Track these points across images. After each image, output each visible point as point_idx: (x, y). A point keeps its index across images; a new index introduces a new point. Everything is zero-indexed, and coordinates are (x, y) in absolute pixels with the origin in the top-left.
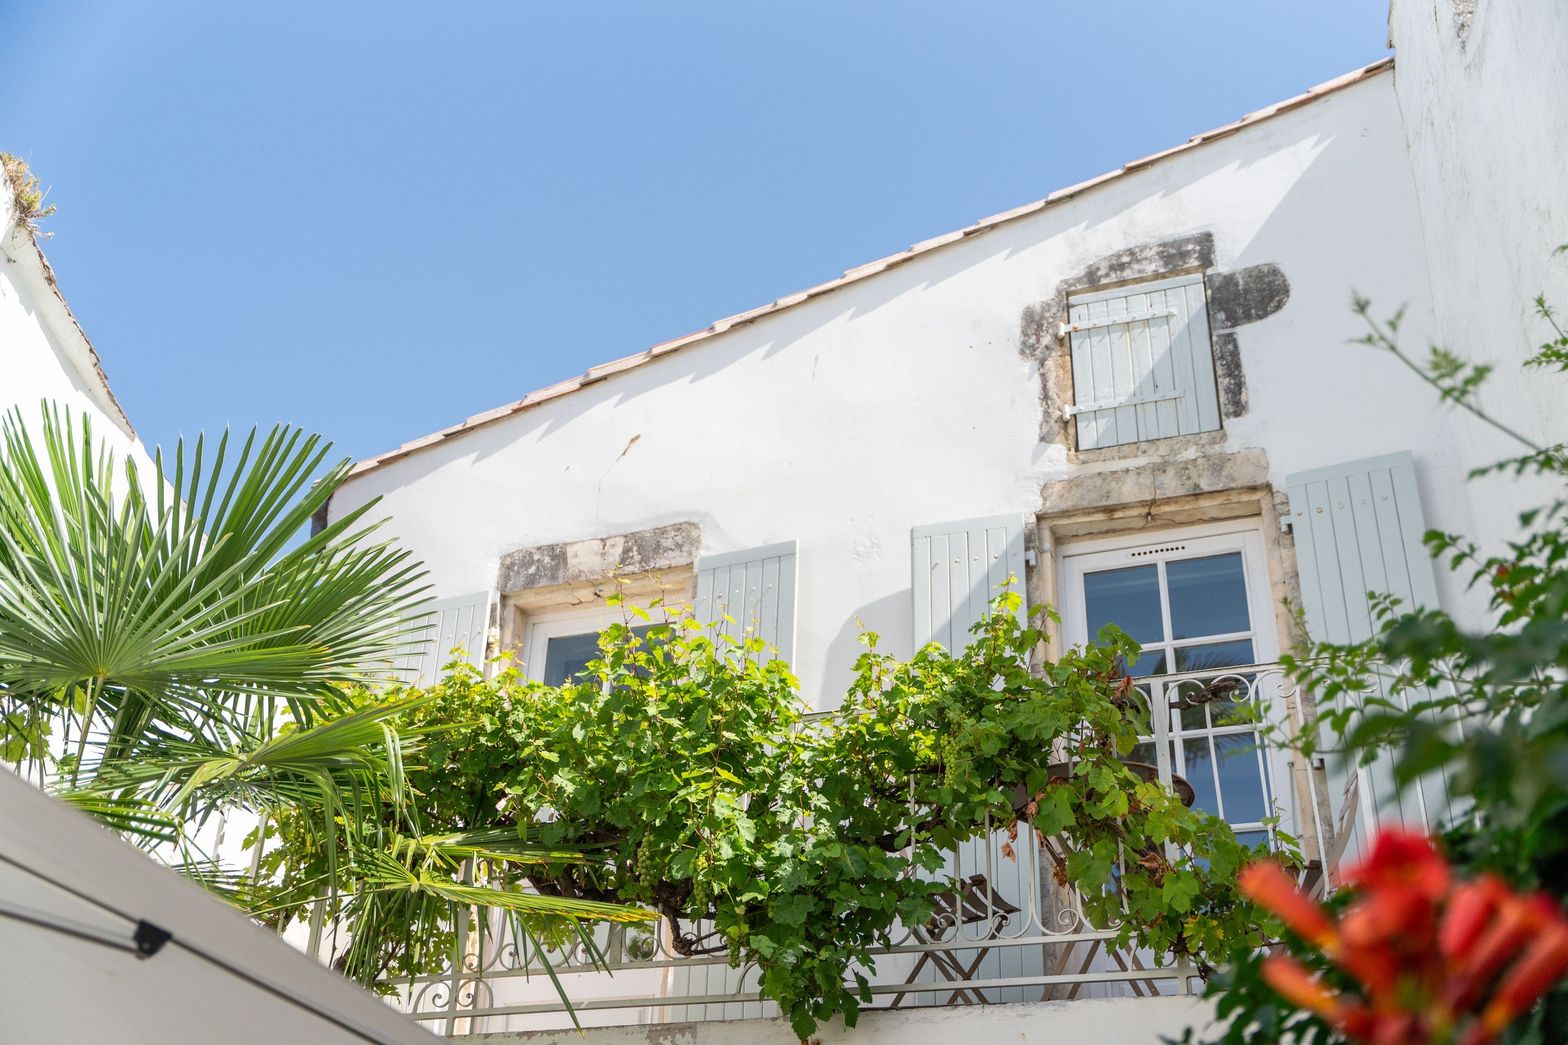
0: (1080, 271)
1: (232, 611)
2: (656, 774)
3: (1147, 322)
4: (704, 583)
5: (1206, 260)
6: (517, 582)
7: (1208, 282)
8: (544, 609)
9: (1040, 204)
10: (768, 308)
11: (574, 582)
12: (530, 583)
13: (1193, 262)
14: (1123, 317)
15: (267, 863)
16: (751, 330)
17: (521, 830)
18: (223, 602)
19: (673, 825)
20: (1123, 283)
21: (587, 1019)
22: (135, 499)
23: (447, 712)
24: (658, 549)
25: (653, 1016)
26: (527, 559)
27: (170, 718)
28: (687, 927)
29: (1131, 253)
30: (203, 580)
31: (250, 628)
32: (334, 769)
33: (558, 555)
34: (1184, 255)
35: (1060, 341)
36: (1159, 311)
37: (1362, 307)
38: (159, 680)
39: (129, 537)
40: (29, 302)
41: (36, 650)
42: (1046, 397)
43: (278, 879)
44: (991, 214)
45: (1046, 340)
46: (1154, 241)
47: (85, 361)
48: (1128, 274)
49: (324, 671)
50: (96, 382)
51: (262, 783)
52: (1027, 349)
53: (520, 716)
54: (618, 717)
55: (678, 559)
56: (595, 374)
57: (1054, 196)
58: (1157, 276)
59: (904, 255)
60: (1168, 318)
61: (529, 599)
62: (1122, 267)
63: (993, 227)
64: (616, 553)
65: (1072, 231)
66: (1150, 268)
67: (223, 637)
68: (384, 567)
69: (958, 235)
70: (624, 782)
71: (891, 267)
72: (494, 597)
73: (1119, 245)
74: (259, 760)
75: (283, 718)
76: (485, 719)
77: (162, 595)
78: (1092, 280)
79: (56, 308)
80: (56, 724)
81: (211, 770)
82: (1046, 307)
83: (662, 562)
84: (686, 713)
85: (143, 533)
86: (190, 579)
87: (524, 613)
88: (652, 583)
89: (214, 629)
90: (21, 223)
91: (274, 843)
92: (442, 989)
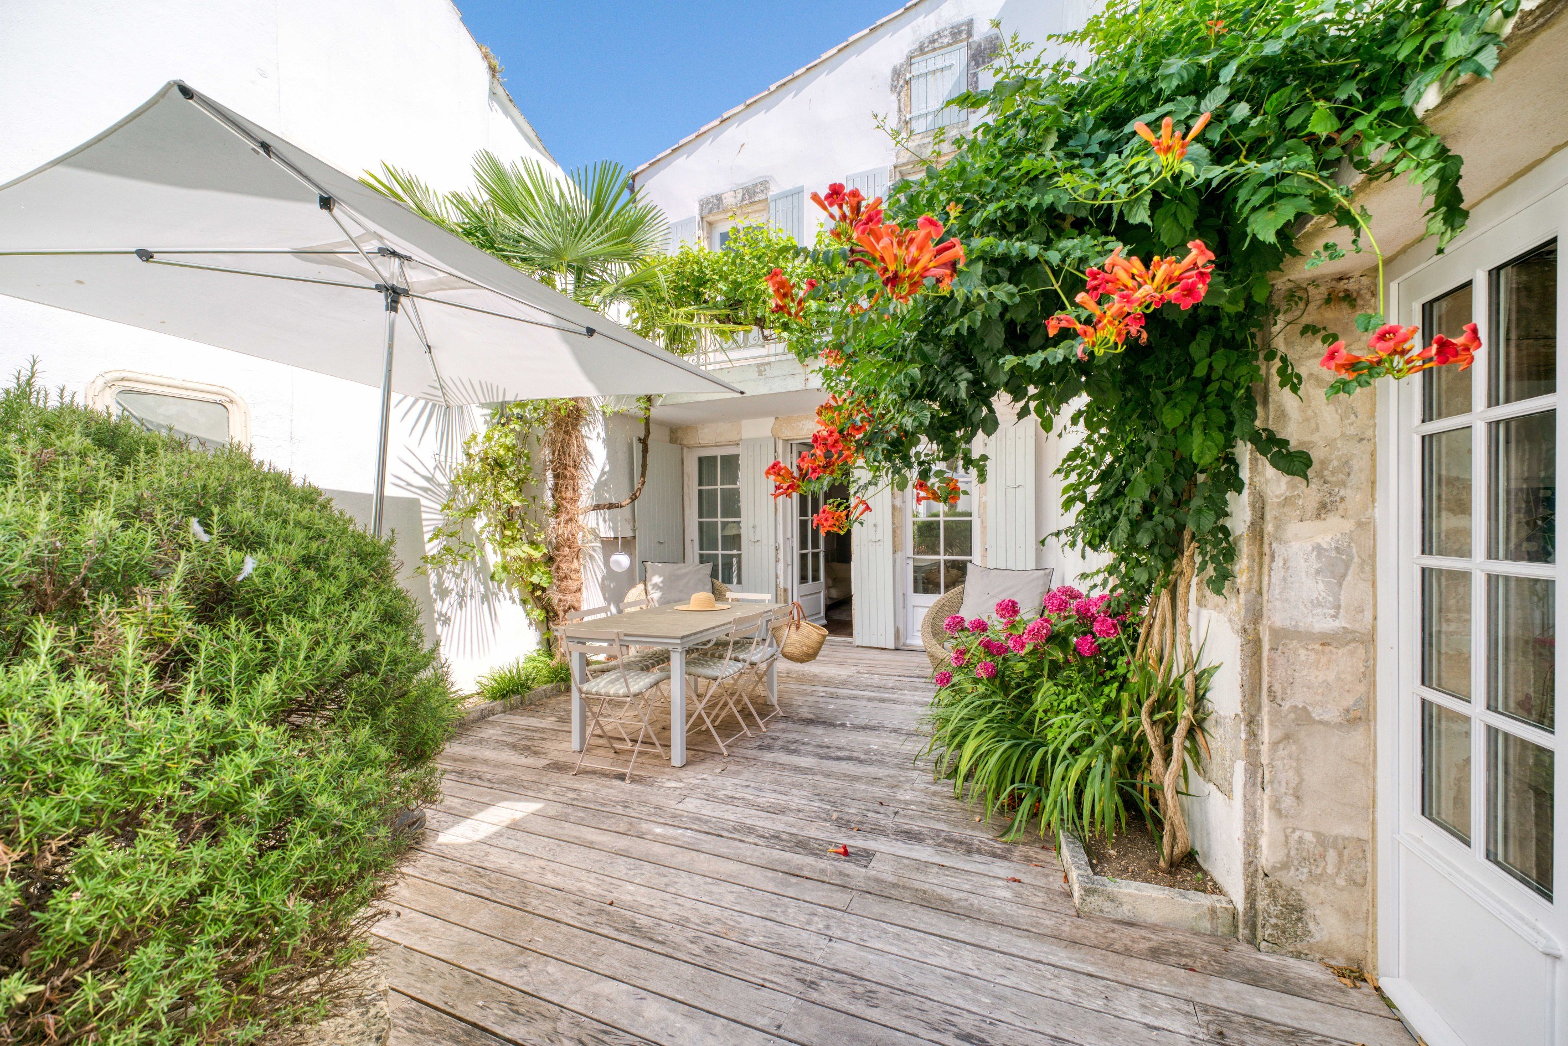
0: (916, 46)
1: (602, 233)
2: (751, 282)
3: (942, 69)
4: (772, 205)
5: (970, 34)
6: (706, 211)
7: (969, 47)
8: (717, 221)
9: (902, 10)
10: (790, 77)
11: (725, 211)
12: (710, 211)
13: (964, 36)
14: (932, 68)
15: (635, 321)
16: (784, 88)
17: (711, 304)
18: (598, 230)
19: (757, 299)
20: (934, 50)
21: (735, 364)
22: (562, 195)
23: (682, 264)
24: (755, 193)
25: (759, 361)
26: (708, 202)
27: (592, 273)
28: (767, 332)
29: (939, 33)
30: (591, 222)
31: (609, 239)
32: (646, 287)
33: (719, 198)
34: (960, 32)
35: (907, 82)
36: (948, 63)
37: (876, 116)
38: (585, 260)
39: (563, 209)
40: (506, 113)
41: (544, 252)
42: (900, 111)
43: (639, 327)
44: (880, 18)
45: (901, 82)
46: (948, 26)
47: (532, 135)
48: (936, 45)
49: (636, 253)
50: (538, 143)
51: (624, 293)
52: (893, 88)
53: (706, 264)
54: (738, 261)
55: (762, 197)
56: (725, 116)
57: (908, 5)
58: (949, 45)
59: (845, 44)
60: (951, 66)
61: (711, 218)
62: (934, 41)
63: (882, 25)
64: (740, 196)
65: (914, 23)
66: (946, 41)
67: (601, 243)
68: (649, 213)
69: (866, 31)
70: (740, 285)
71: (839, 51)
72: (698, 218)
73: (934, 30)
74: (623, 285)
75: (628, 271)
76: (695, 266)
77: (579, 229)
78: (921, 50)
79: (515, 112)
80: (557, 278)
81: (607, 290)
82: (902, 65)
83: (757, 199)
84: (759, 259)
85: (567, 207)
86: (587, 222)
87: (710, 224)
88: (755, 207)
89: (597, 240)
90: (494, 76)
91: (636, 315)
92: (694, 358)
